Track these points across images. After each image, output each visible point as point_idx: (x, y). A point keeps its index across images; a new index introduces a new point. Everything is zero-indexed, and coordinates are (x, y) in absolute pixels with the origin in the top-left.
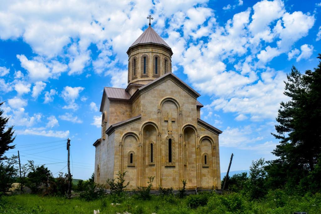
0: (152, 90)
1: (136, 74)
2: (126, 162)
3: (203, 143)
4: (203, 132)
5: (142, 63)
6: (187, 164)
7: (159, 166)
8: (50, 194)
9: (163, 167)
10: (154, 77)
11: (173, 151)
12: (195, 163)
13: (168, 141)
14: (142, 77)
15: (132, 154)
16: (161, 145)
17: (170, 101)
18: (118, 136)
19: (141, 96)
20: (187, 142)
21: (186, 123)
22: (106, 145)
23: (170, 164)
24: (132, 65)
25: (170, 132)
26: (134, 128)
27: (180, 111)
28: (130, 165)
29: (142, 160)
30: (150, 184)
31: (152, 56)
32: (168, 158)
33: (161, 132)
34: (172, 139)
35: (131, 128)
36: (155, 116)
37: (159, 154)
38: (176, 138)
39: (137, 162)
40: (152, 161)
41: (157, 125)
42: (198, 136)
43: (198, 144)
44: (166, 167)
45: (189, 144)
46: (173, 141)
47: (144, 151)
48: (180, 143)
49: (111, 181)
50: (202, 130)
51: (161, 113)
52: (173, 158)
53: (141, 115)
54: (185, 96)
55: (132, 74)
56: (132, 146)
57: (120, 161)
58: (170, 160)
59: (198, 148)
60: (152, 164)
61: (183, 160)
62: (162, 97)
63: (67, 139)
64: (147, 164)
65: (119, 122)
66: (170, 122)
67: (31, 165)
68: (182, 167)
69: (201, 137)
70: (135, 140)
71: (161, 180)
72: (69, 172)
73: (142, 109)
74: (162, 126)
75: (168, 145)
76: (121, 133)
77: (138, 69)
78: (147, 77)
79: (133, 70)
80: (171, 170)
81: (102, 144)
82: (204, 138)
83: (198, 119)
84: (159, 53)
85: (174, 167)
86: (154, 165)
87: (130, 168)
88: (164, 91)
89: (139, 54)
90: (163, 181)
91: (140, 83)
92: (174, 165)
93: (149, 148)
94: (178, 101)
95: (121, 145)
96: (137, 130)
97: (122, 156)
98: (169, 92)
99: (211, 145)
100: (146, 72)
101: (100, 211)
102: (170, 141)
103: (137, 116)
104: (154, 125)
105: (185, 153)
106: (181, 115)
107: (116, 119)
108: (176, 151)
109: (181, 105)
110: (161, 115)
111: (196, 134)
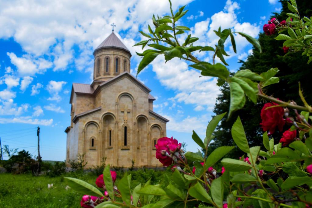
0: (111, 86)
1: (100, 73)
2: (88, 146)
3: (154, 130)
4: (153, 120)
5: (105, 63)
6: (140, 147)
7: (116, 148)
8: (21, 173)
9: (120, 150)
10: (115, 74)
11: (128, 136)
12: (146, 145)
13: (124, 128)
14: (105, 75)
15: (93, 140)
16: (118, 131)
17: (126, 95)
18: (81, 124)
19: (102, 92)
20: (140, 129)
21: (140, 113)
22: (73, 131)
23: (126, 147)
24: (97, 65)
25: (126, 121)
26: (95, 118)
27: (134, 104)
28: (92, 148)
29: (102, 144)
30: (103, 164)
31: (113, 57)
32: (123, 142)
33: (118, 121)
34: (127, 126)
35: (93, 118)
36: (113, 108)
37: (116, 139)
38: (131, 126)
39: (97, 145)
40: (110, 145)
41: (115, 115)
42: (149, 124)
43: (149, 130)
44: (122, 149)
45: (142, 130)
46: (128, 129)
47: (104, 136)
48: (134, 130)
49: (72, 161)
50: (153, 119)
51: (118, 106)
52: (128, 142)
53: (101, 107)
54: (139, 91)
55: (97, 72)
56: (93, 132)
57: (83, 145)
58: (125, 144)
59: (149, 134)
60: (110, 147)
61: (136, 144)
62: (120, 92)
63: (37, 127)
64: (106, 147)
65: (84, 112)
66: (126, 113)
67: (6, 149)
68: (135, 149)
69: (152, 125)
70: (95, 128)
71: (118, 160)
72: (39, 155)
73: (102, 102)
74: (119, 116)
75: (124, 131)
76: (84, 122)
77: (102, 68)
78: (109, 74)
79: (97, 69)
80: (126, 152)
81: (71, 131)
82: (154, 126)
83: (149, 110)
84: (120, 55)
85: (129, 149)
86: (112, 148)
87: (91, 151)
88: (121, 87)
89: (103, 56)
90: (119, 161)
91: (103, 80)
92: (128, 148)
93: (108, 134)
94: (133, 95)
95: (84, 132)
96: (98, 119)
97: (85, 141)
98: (125, 87)
99: (159, 132)
100: (108, 71)
101: (54, 185)
102: (126, 128)
103: (99, 108)
104: (112, 115)
105: (138, 138)
106: (135, 107)
107: (82, 110)
108: (130, 137)
109: (135, 99)
110: (118, 107)
111: (148, 122)
